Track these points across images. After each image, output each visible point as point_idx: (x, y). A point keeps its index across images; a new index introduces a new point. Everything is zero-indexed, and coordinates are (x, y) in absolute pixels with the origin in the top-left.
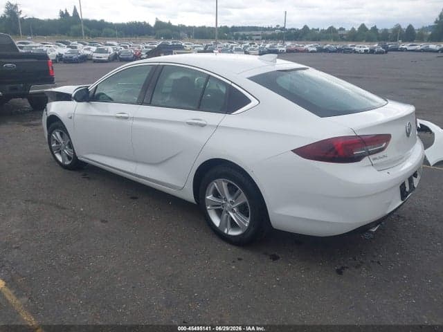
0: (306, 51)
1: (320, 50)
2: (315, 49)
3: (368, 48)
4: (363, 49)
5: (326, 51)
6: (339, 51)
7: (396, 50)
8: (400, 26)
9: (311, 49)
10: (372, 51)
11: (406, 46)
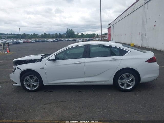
0: (31, 42)
1: (36, 42)
2: (34, 41)
3: (52, 40)
4: (51, 41)
5: (38, 42)
6: (42, 41)
7: (60, 41)
8: (57, 34)
9: (32, 41)
10: (54, 41)
11: (63, 39)
